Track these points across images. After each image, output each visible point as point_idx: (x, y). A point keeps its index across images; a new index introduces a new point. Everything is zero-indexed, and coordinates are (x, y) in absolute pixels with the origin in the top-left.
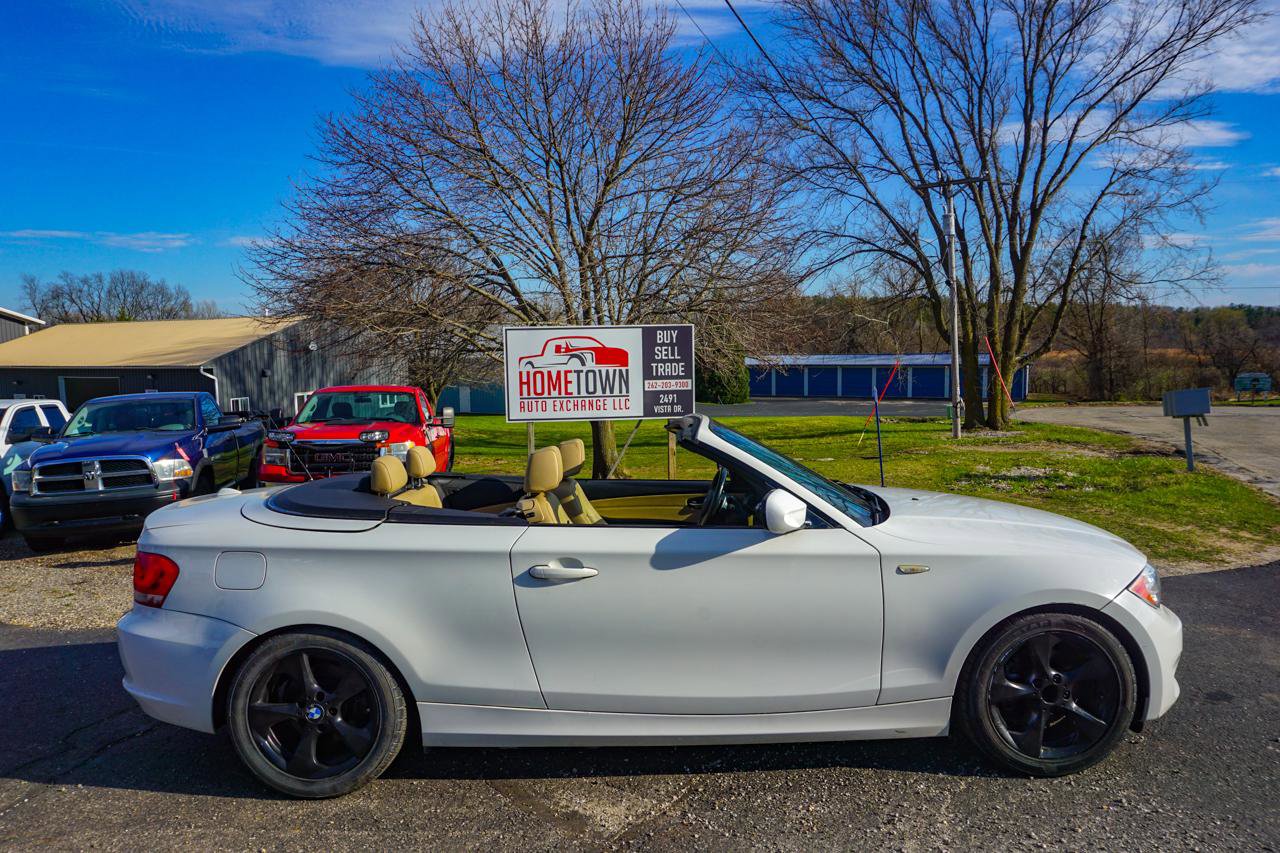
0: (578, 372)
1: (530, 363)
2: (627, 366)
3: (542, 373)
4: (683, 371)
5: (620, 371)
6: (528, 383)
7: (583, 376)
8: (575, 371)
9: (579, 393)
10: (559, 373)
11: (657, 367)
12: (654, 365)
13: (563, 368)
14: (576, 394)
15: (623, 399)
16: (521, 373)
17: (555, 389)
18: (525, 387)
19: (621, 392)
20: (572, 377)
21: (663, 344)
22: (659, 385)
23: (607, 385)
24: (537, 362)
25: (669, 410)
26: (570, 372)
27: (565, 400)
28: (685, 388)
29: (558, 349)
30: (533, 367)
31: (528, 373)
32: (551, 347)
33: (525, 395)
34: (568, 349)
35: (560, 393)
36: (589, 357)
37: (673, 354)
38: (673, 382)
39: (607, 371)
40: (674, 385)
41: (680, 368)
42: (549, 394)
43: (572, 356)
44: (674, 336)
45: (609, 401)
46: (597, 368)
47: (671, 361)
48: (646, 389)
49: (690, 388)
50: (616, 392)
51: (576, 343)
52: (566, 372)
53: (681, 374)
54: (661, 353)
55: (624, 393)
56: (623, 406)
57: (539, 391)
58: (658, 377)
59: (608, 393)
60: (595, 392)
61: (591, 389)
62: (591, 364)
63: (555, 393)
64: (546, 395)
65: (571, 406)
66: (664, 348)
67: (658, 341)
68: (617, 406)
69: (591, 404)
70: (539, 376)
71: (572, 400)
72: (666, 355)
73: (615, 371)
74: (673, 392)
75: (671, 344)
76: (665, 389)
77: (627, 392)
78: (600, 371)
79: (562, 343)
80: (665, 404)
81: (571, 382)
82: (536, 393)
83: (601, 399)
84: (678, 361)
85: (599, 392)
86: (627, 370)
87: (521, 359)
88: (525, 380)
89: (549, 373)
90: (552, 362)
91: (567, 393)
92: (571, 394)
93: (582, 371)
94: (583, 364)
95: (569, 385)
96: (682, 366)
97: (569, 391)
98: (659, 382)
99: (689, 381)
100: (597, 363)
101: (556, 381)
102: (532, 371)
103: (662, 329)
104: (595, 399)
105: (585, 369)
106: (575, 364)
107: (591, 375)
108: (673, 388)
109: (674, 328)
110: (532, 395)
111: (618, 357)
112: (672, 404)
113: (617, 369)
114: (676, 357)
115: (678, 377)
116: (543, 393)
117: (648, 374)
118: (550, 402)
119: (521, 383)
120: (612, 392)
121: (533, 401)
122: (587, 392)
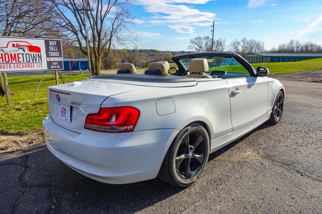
0: (23, 54)
1: (2, 50)
2: (40, 52)
3: (8, 54)
4: (59, 55)
5: (38, 54)
6: (2, 58)
7: (24, 55)
8: (21, 54)
9: (24, 62)
10: (15, 54)
11: (50, 53)
12: (50, 52)
13: (16, 53)
14: (22, 62)
15: (40, 64)
17: (14, 60)
19: (39, 61)
20: (20, 56)
21: (52, 46)
22: (52, 59)
23: (34, 59)
24: (5, 50)
25: (56, 67)
26: (20, 54)
27: (19, 64)
28: (60, 60)
29: (13, 45)
30: (4, 52)
32: (10, 44)
33: (1, 62)
34: (17, 46)
35: (16, 62)
36: (26, 49)
37: (55, 49)
38: (56, 58)
39: (34, 54)
40: (56, 59)
41: (58, 54)
42: (12, 62)
43: (20, 48)
44: (55, 43)
45: (35, 64)
46: (30, 53)
47: (55, 51)
48: (48, 60)
49: (62, 60)
50: (37, 61)
51: (20, 44)
52: (18, 54)
53: (58, 56)
54: (51, 49)
55: (40, 62)
56: (40, 66)
57: (7, 60)
58: (51, 57)
59: (34, 62)
60: (30, 61)
61: (28, 60)
62: (27, 51)
63: (14, 62)
64: (10, 62)
65: (21, 66)
66: (52, 47)
67: (50, 45)
68: (38, 66)
69: (29, 65)
70: (6, 55)
71: (21, 64)
72: (53, 49)
73: (36, 54)
74: (56, 61)
75: (54, 46)
76: (54, 60)
77: (41, 61)
78: (31, 54)
79: (15, 43)
80: (54, 65)
81: (20, 58)
83: (32, 64)
84: (57, 52)
85: (31, 61)
86: (41, 54)
88: (1, 56)
89: (11, 54)
90: (12, 50)
91: (19, 61)
92: (21, 62)
93: (24, 54)
94: (24, 51)
95: (19, 59)
96: (59, 53)
97: (20, 61)
98: (52, 58)
99: (61, 58)
100: (29, 51)
101: (14, 57)
102: (3, 53)
103: (51, 41)
104: (30, 64)
105: (25, 53)
106: (21, 51)
107: (28, 55)
108: (56, 60)
109: (55, 41)
110: (5, 62)
111: (37, 49)
112: (56, 65)
113: (37, 53)
114: (57, 50)
115: (57, 57)
116: (9, 61)
117: (48, 56)
118: (12, 65)
120: (36, 61)
121: (5, 64)
122: (27, 61)
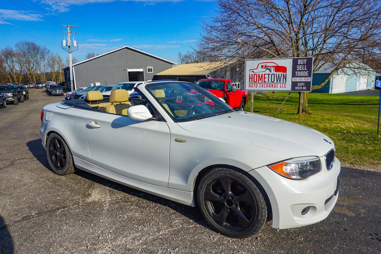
0: (269, 75)
1: (253, 71)
2: (286, 72)
3: (256, 75)
4: (307, 74)
5: (284, 74)
6: (252, 78)
7: (270, 76)
8: (268, 74)
9: (268, 82)
10: (262, 75)
11: (297, 73)
12: (296, 72)
13: (263, 73)
14: (267, 82)
15: (284, 84)
16: (250, 75)
17: (260, 80)
18: (251, 79)
19: (283, 82)
20: (267, 76)
21: (301, 64)
22: (298, 79)
24: (255, 71)
25: (301, 88)
26: (266, 74)
27: (264, 84)
28: (308, 81)
29: (262, 66)
30: (254, 73)
31: (252, 75)
32: (260, 66)
33: (251, 82)
34: (265, 67)
35: (262, 82)
36: (272, 69)
37: (304, 68)
38: (303, 78)
39: (279, 74)
40: (303, 79)
41: (306, 73)
42: (259, 82)
43: (267, 69)
44: (305, 61)
45: (279, 85)
46: (275, 73)
47: (303, 71)
48: (293, 81)
49: (310, 81)
50: (282, 81)
51: (268, 64)
52: (265, 74)
53: (307, 75)
54: (299, 68)
55: (284, 82)
56: (284, 86)
57: (255, 81)
58: (298, 76)
59: (279, 82)
60: (274, 81)
61: (273, 80)
62: (273, 72)
63: (260, 82)
64: (257, 82)
65: (265, 86)
66: (301, 66)
67: (299, 64)
68: (282, 87)
69: (272, 85)
70: (255, 76)
71: (266, 84)
72: (301, 69)
73: (281, 74)
74: (303, 82)
75: (304, 65)
76: (300, 81)
77: (286, 82)
78: (276, 74)
79: (264, 65)
80: (300, 86)
81: (266, 78)
82: (254, 81)
83: (276, 84)
84: (306, 71)
85: (275, 81)
86: (286, 74)
87: (250, 70)
88: (251, 77)
89: (259, 75)
90: (260, 71)
91: (264, 81)
92: (266, 82)
93: (270, 74)
94: (270, 72)
95: (265, 79)
96: (308, 73)
97: (265, 81)
98: (298, 78)
99: (310, 78)
100: (275, 71)
101: (261, 78)
102: (253, 74)
103: (301, 59)
104: (274, 84)
105: (271, 73)
106: (268, 72)
107: (273, 76)
108: (303, 81)
109: (305, 59)
110: (253, 82)
111: (283, 69)
112: (302, 86)
113: (283, 73)
114: (305, 69)
115: (306, 77)
117: (294, 75)
118: (258, 84)
119: (250, 78)
120: (280, 81)
121: (253, 84)
122: (271, 81)
